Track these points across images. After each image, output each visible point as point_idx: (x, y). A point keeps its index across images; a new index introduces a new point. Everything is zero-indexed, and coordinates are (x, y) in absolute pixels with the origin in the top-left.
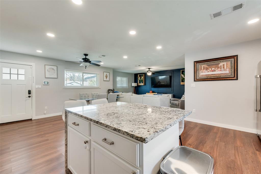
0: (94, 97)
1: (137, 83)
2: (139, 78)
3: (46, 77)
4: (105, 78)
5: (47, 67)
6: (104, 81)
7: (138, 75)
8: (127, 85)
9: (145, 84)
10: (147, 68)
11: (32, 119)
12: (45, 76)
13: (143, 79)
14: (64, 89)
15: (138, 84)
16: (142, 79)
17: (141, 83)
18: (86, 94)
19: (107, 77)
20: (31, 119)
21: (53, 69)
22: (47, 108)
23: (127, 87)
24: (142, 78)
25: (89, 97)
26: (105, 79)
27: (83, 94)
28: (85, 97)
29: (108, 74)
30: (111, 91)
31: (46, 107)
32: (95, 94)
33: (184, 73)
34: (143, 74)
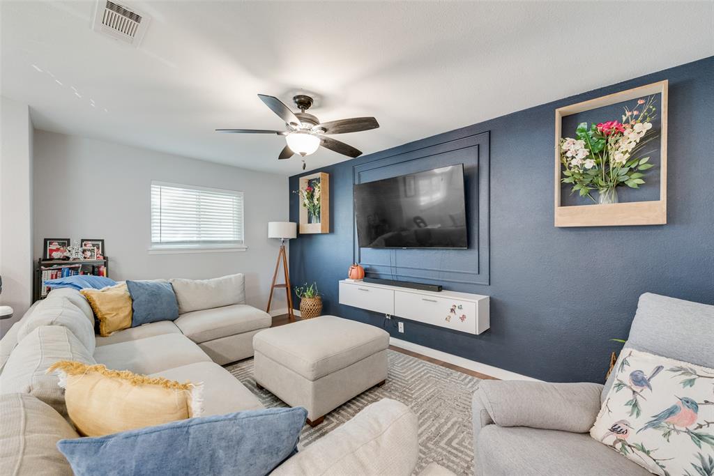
1: (294, 224)
2: (304, 198)
7: (302, 181)
8: (239, 234)
13: (319, 200)
16: (316, 203)
17: (314, 222)
23: (239, 242)
33: (582, 131)
34: (319, 174)
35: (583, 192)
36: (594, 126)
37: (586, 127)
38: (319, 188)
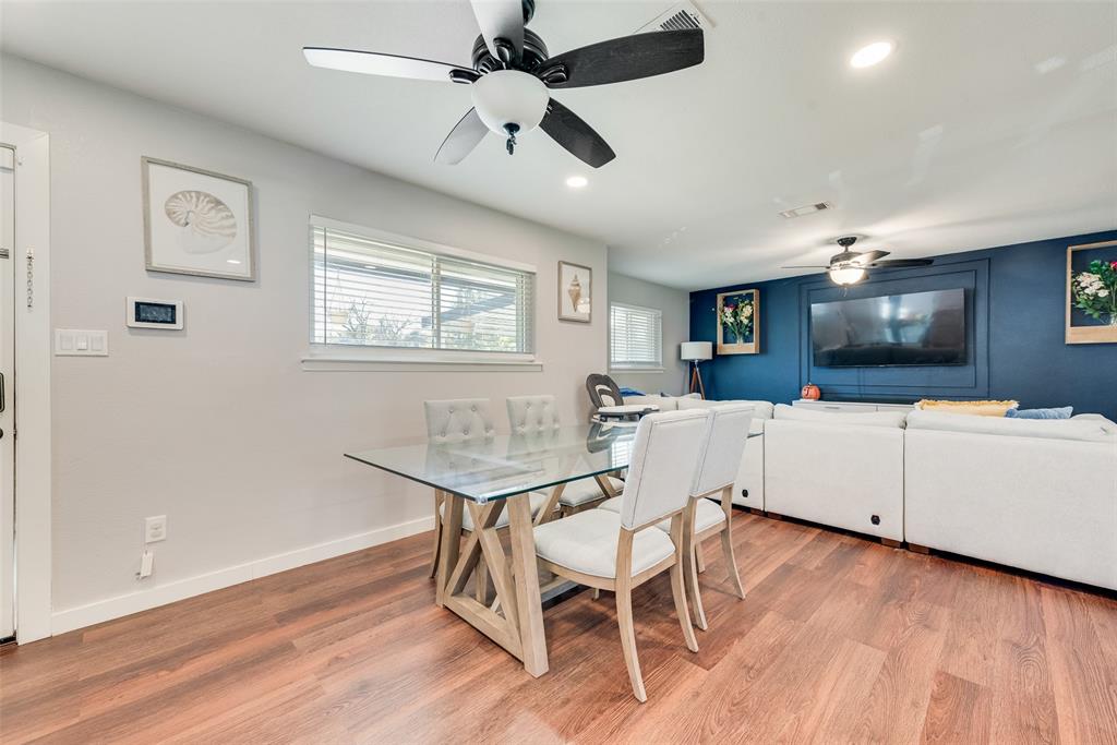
0: (525, 429)
1: (710, 344)
2: (727, 316)
3: (156, 264)
4: (567, 300)
5: (165, 182)
6: (562, 320)
7: (720, 297)
8: (656, 356)
9: (764, 348)
10: (829, 242)
11: (21, 640)
12: (148, 256)
13: (751, 319)
14: (305, 367)
15: (715, 348)
16: (746, 322)
17: (740, 341)
18: (474, 408)
19: (576, 297)
20: (13, 639)
21: (218, 203)
22: (163, 530)
23: (656, 363)
24: (747, 311)
25: (491, 433)
26: (568, 312)
27: (452, 409)
28: (466, 431)
29: (583, 277)
30: (605, 388)
31: (152, 520)
32: (530, 411)
33: (1095, 265)
34: (753, 291)
35: (1096, 315)
36: (1107, 263)
37: (1100, 262)
38: (751, 305)
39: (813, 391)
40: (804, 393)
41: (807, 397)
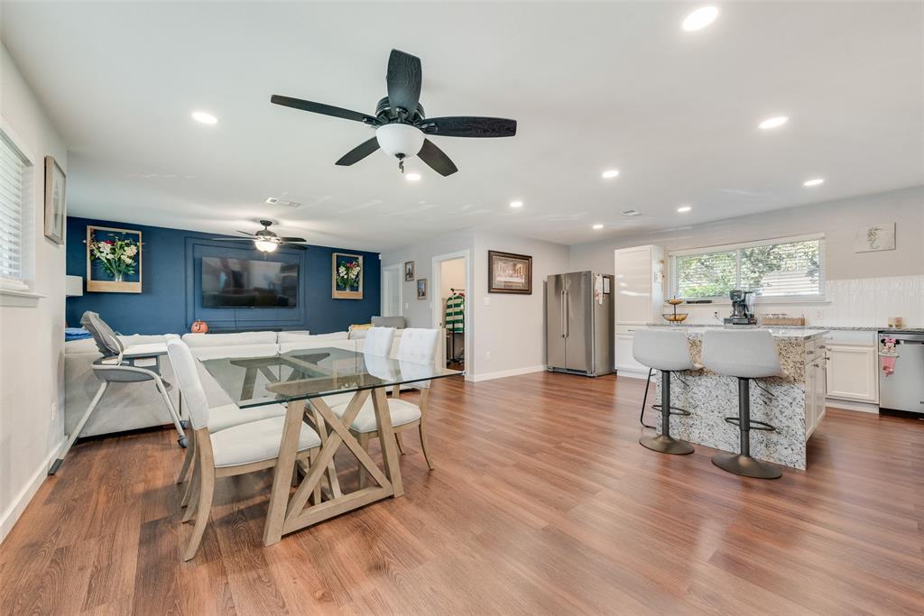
1: (80, 279)
2: (101, 250)
4: (52, 214)
6: (47, 237)
7: (89, 229)
9: (147, 288)
13: (135, 259)
16: (129, 261)
17: (119, 279)
24: (131, 250)
26: (52, 226)
34: (140, 233)
38: (136, 245)
39: (204, 326)
40: (195, 327)
41: (199, 331)
